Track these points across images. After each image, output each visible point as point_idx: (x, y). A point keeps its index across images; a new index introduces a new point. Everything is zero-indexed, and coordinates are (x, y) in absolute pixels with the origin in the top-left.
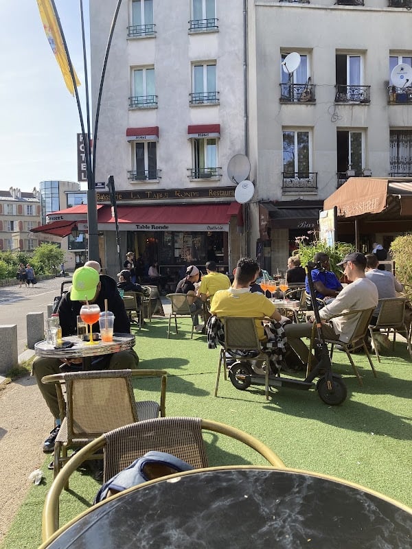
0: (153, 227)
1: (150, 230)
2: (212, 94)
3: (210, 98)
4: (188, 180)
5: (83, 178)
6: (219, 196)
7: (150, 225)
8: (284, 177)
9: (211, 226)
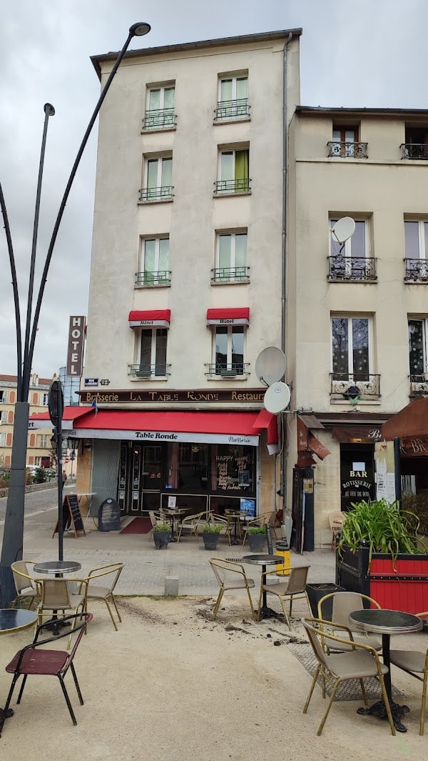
0: (157, 436)
1: (154, 439)
2: (241, 270)
3: (238, 274)
4: (206, 378)
5: (73, 372)
6: (246, 401)
7: (154, 433)
8: (334, 379)
9: (235, 437)
